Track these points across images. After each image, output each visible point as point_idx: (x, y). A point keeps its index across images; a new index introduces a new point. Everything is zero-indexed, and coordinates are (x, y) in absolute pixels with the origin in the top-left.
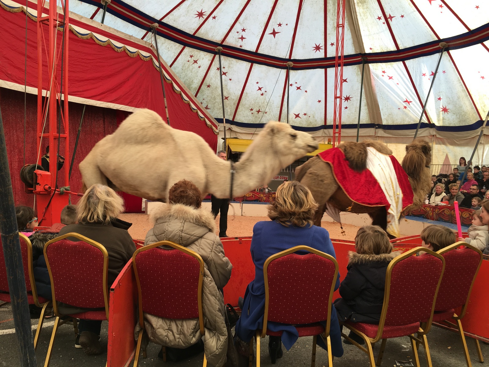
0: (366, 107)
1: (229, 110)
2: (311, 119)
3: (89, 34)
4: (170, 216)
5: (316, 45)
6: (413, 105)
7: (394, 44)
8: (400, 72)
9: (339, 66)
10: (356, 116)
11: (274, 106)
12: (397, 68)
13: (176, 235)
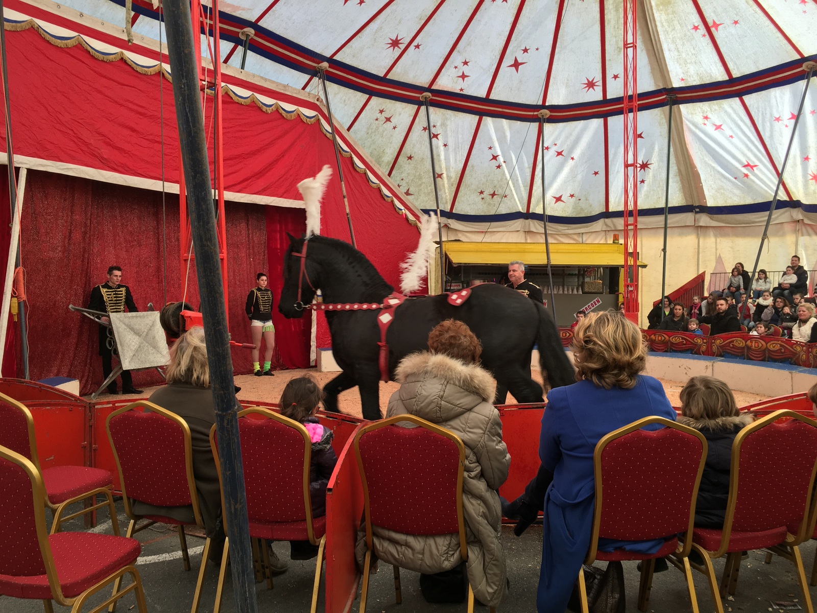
1: (444, 196)
2: (582, 203)
4: (426, 373)
5: (587, 79)
6: (761, 170)
7: (722, 69)
8: (735, 116)
9: (629, 113)
10: (660, 195)
11: (519, 184)
12: (730, 110)
13: (433, 402)
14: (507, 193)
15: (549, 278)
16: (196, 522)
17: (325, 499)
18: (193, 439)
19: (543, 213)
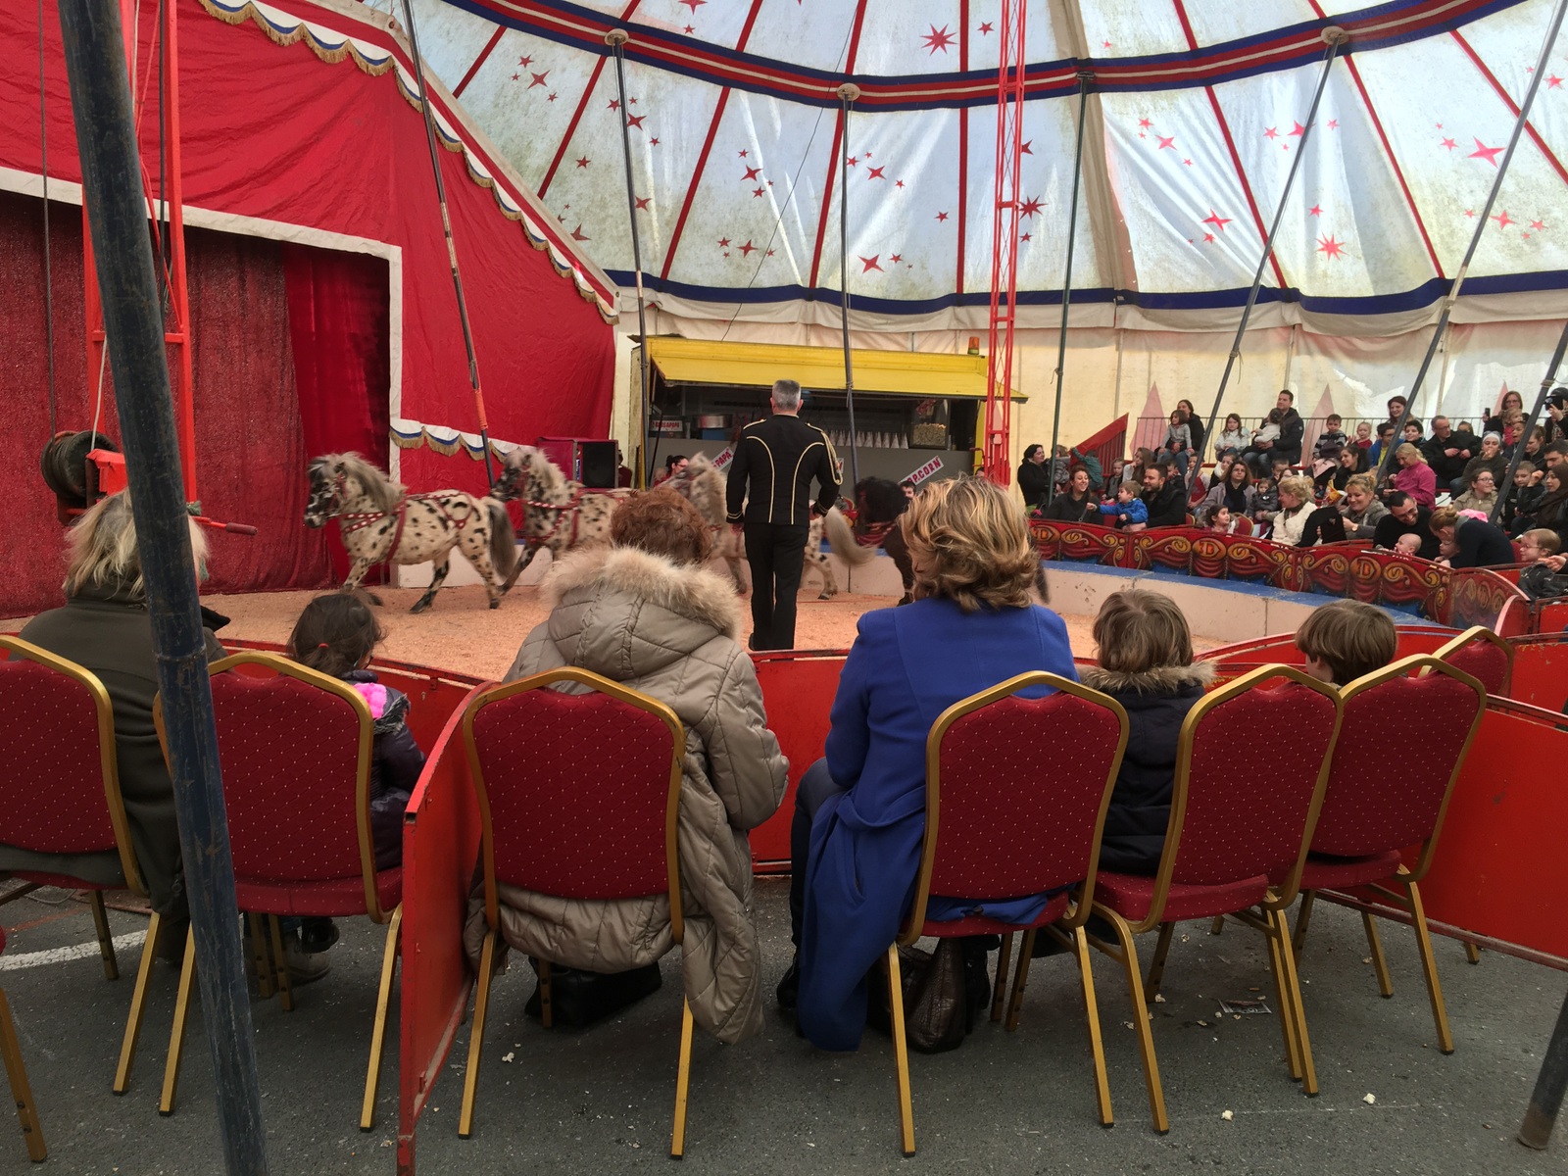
0: (1090, 236)
1: (651, 244)
2: (916, 274)
4: (602, 584)
5: (933, 29)
6: (1235, 230)
7: (1179, 29)
8: (1196, 123)
9: (1008, 101)
10: (1057, 265)
11: (797, 230)
12: (1188, 111)
13: (615, 639)
14: (773, 247)
15: (848, 416)
16: (126, 883)
17: (401, 835)
18: (118, 714)
19: (840, 289)
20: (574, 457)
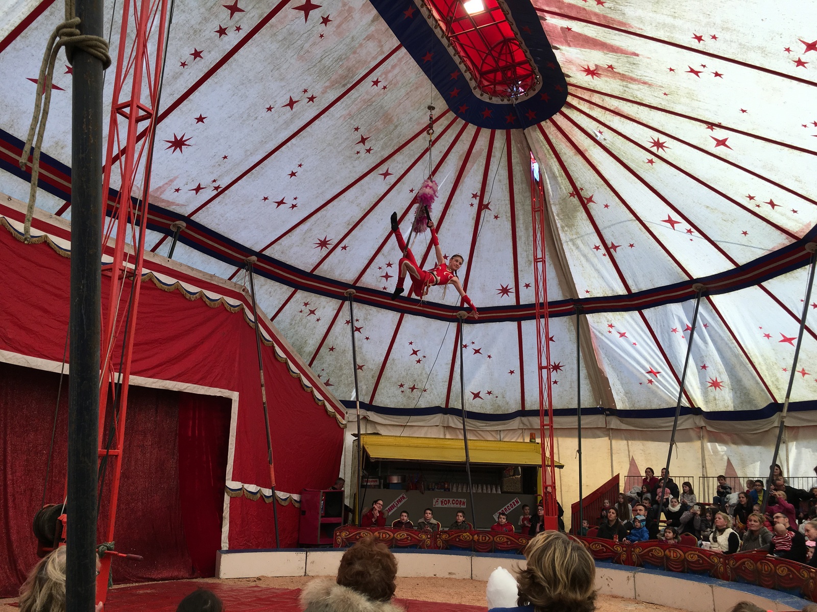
0: (588, 381)
1: (364, 387)
2: (500, 401)
3: (147, 274)
5: (502, 286)
6: (663, 377)
7: (621, 284)
8: (636, 326)
9: (541, 318)
10: (573, 395)
12: (631, 321)
14: (426, 388)
15: (468, 476)
19: (461, 408)
20: (321, 500)
